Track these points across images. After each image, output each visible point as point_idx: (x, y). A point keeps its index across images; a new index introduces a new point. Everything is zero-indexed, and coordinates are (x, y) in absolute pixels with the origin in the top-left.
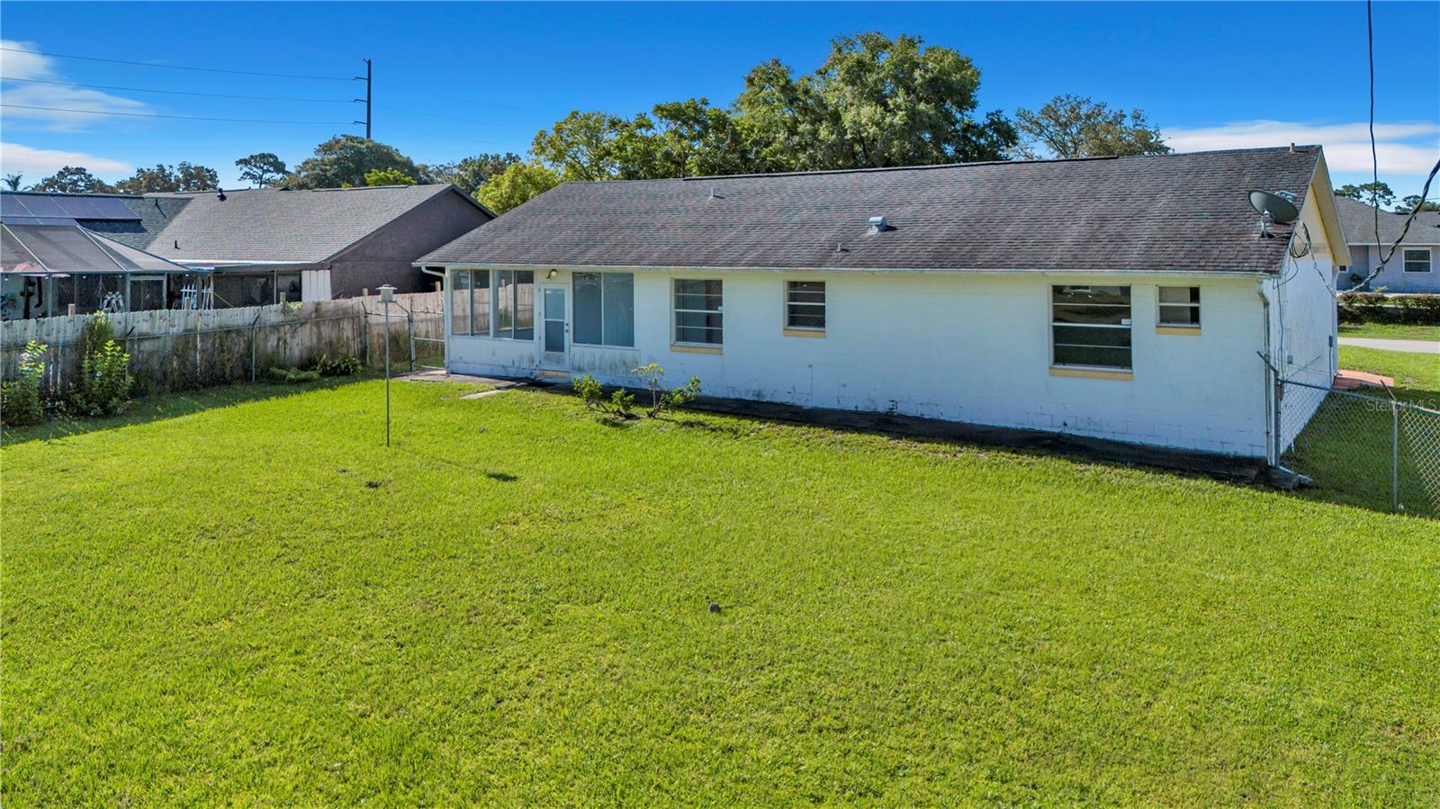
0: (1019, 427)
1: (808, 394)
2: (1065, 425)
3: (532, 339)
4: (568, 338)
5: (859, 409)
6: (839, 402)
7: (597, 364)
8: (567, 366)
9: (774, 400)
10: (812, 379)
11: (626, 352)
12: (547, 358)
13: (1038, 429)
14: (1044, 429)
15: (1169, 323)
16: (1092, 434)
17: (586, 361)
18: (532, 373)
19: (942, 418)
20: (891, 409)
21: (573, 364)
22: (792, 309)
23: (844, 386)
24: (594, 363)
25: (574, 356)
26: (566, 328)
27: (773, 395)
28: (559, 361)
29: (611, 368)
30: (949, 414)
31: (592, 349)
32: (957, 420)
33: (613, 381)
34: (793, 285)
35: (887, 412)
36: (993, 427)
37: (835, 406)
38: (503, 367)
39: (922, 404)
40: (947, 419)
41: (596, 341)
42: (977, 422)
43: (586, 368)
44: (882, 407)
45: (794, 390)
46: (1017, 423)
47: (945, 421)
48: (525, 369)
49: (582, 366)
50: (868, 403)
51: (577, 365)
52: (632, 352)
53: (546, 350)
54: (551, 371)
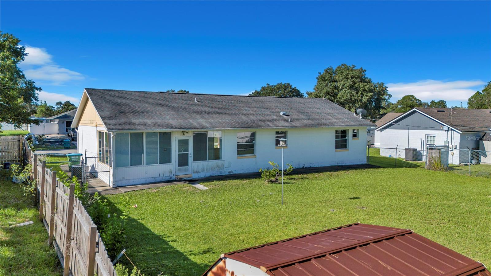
2: (338, 163)
3: (171, 162)
4: (191, 159)
5: (296, 168)
8: (190, 171)
11: (218, 162)
12: (179, 170)
13: (333, 165)
15: (354, 137)
16: (342, 164)
17: (200, 169)
18: (171, 178)
20: (303, 166)
21: (193, 170)
22: (276, 140)
23: (292, 162)
24: (204, 168)
25: (194, 166)
26: (189, 155)
28: (186, 170)
29: (212, 169)
30: (316, 165)
31: (203, 163)
32: (318, 166)
33: (213, 174)
34: (277, 132)
36: (325, 167)
38: (154, 178)
39: (310, 164)
40: (316, 167)
41: (205, 159)
43: (200, 171)
44: (301, 166)
48: (167, 176)
49: (198, 170)
50: (298, 166)
51: (195, 170)
52: (221, 161)
53: (179, 166)
54: (182, 175)
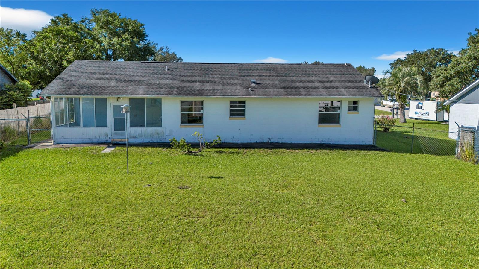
0: (309, 143)
1: (239, 139)
2: (322, 141)
3: (107, 126)
4: (127, 125)
5: (257, 142)
6: (250, 140)
7: (143, 134)
8: (126, 136)
9: (225, 142)
10: (240, 134)
11: (158, 129)
12: (115, 134)
13: (314, 143)
14: (316, 143)
15: (350, 111)
16: (329, 143)
17: (137, 134)
18: (107, 140)
19: (285, 142)
20: (268, 141)
21: (130, 135)
22: (231, 110)
23: (252, 135)
24: (141, 134)
25: (130, 132)
26: (126, 121)
27: (225, 140)
28: (122, 135)
29: (150, 135)
31: (140, 128)
32: (290, 142)
33: (152, 140)
34: (231, 102)
35: (267, 142)
36: (301, 143)
37: (249, 142)
38: (90, 139)
39: (279, 139)
40: (287, 142)
41: (142, 125)
42: (296, 143)
43: (137, 136)
44: (265, 141)
45: (233, 138)
46: (308, 142)
47: (286, 143)
48: (103, 138)
49: (135, 136)
50: (260, 140)
51: (132, 136)
52: (161, 129)
53: (115, 130)
54: (118, 139)
